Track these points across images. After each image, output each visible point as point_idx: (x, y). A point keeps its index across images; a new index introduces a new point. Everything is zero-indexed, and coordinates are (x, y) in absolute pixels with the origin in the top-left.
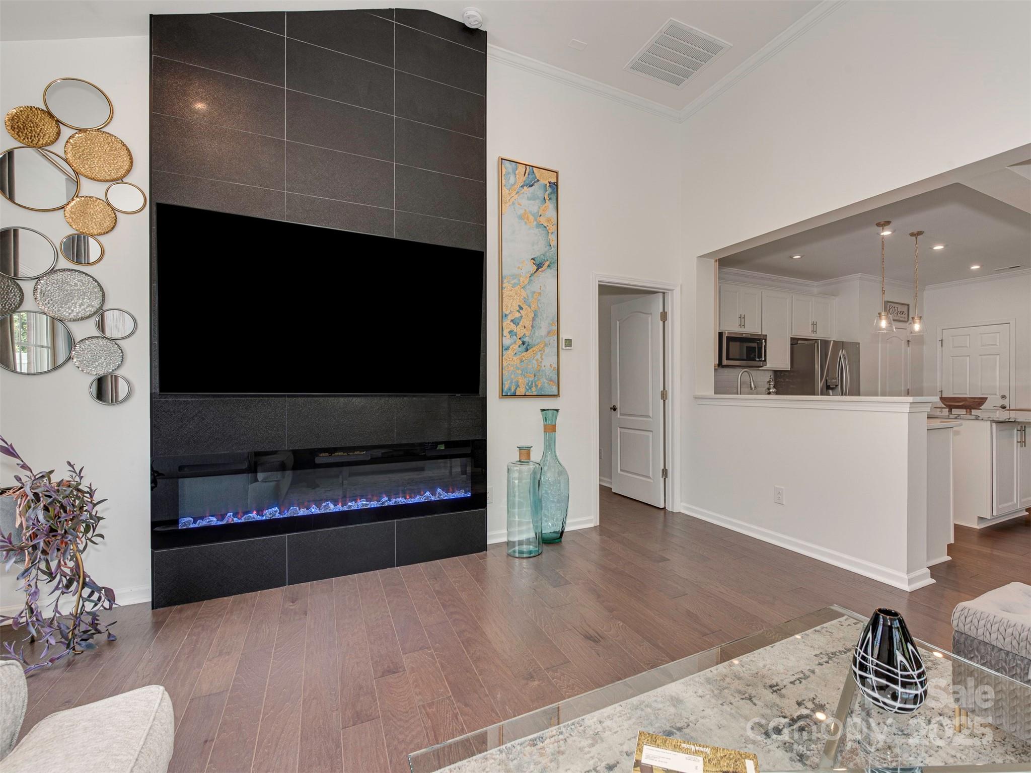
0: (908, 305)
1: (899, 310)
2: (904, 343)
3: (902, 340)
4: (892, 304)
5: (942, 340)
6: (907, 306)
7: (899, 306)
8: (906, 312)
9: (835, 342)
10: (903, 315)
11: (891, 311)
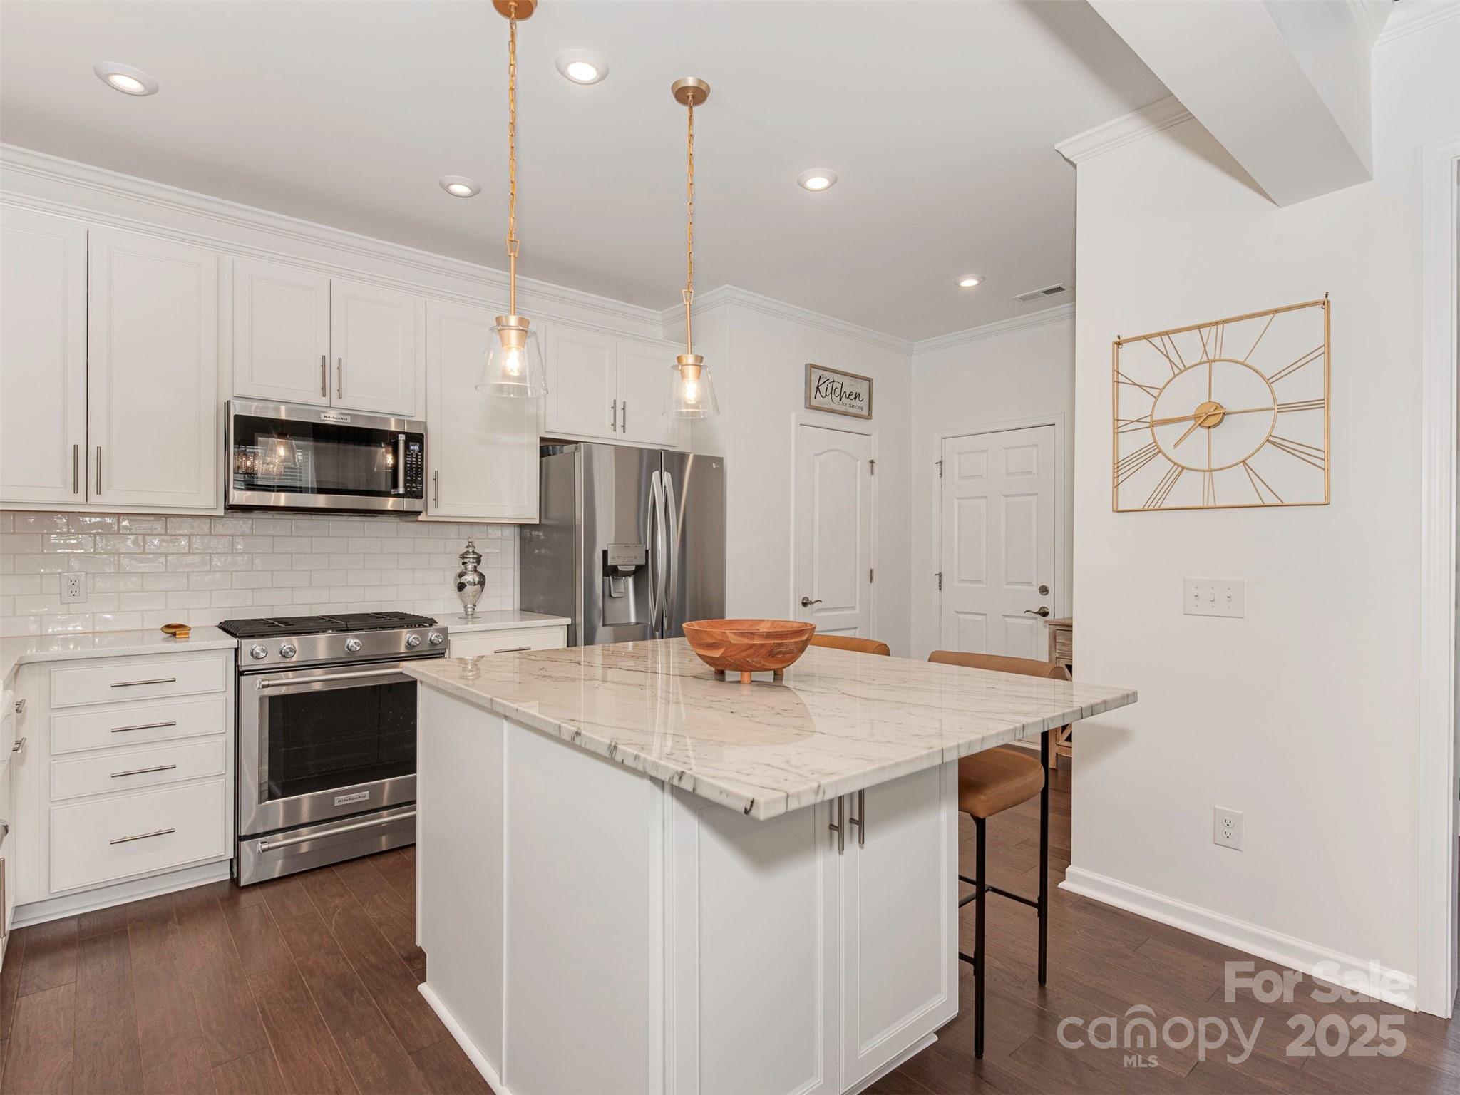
0: (870, 380)
1: (847, 389)
2: (862, 466)
3: (858, 460)
4: (827, 374)
5: (941, 462)
6: (868, 382)
7: (846, 380)
8: (865, 396)
9: (697, 458)
10: (857, 403)
11: (822, 388)
